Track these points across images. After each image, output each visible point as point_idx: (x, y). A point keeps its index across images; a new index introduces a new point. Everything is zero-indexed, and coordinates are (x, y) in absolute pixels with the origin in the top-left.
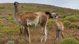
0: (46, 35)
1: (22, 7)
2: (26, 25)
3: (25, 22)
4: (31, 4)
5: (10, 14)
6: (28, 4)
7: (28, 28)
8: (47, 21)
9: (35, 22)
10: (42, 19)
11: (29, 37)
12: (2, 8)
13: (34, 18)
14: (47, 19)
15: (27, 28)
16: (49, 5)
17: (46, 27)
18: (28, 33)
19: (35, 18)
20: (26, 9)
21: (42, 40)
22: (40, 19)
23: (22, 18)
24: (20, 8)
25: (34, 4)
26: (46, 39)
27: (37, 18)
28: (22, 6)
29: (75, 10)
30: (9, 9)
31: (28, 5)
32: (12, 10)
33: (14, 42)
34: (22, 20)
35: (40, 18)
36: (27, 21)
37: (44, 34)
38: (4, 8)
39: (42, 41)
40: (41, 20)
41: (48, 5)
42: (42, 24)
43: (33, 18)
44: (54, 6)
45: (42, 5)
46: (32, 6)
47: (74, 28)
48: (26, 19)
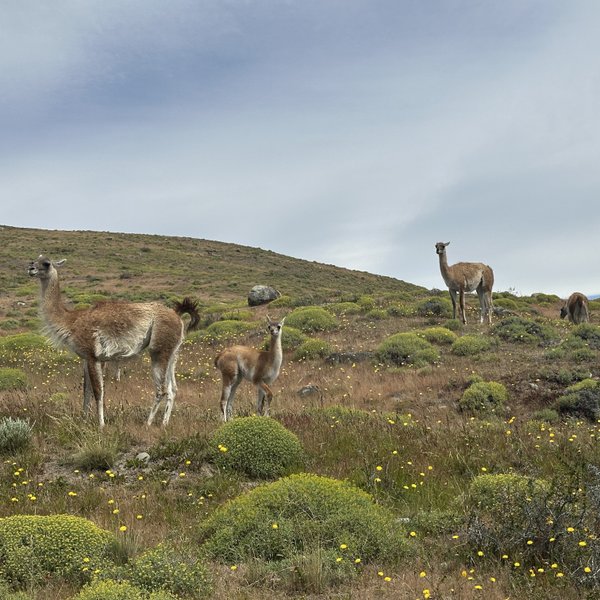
0: (171, 396)
1: (145, 250)
2: (90, 356)
3: (86, 340)
4: (184, 239)
5: (94, 275)
6: (169, 238)
7: (98, 365)
8: (177, 342)
9: (129, 343)
10: (160, 332)
11: (101, 402)
12: (63, 251)
13: (125, 325)
14: (179, 334)
15: (94, 364)
16: (254, 249)
17: (173, 367)
18: (99, 386)
19: (130, 326)
20: (158, 257)
21: (152, 416)
22: (153, 332)
23: (74, 326)
24: (135, 254)
25: (196, 242)
26: (167, 417)
27: (137, 328)
28: (146, 247)
29: (355, 274)
30: (92, 257)
31: (172, 243)
32: (102, 260)
33: (30, 425)
34: (73, 331)
35: (151, 329)
36: (94, 339)
37: (161, 393)
38: (73, 251)
39: (149, 423)
40: (153, 336)
41: (248, 249)
42: (160, 351)
43: (123, 328)
44: (274, 254)
45: (224, 248)
46: (185, 249)
47: (311, 359)
48: (94, 329)
